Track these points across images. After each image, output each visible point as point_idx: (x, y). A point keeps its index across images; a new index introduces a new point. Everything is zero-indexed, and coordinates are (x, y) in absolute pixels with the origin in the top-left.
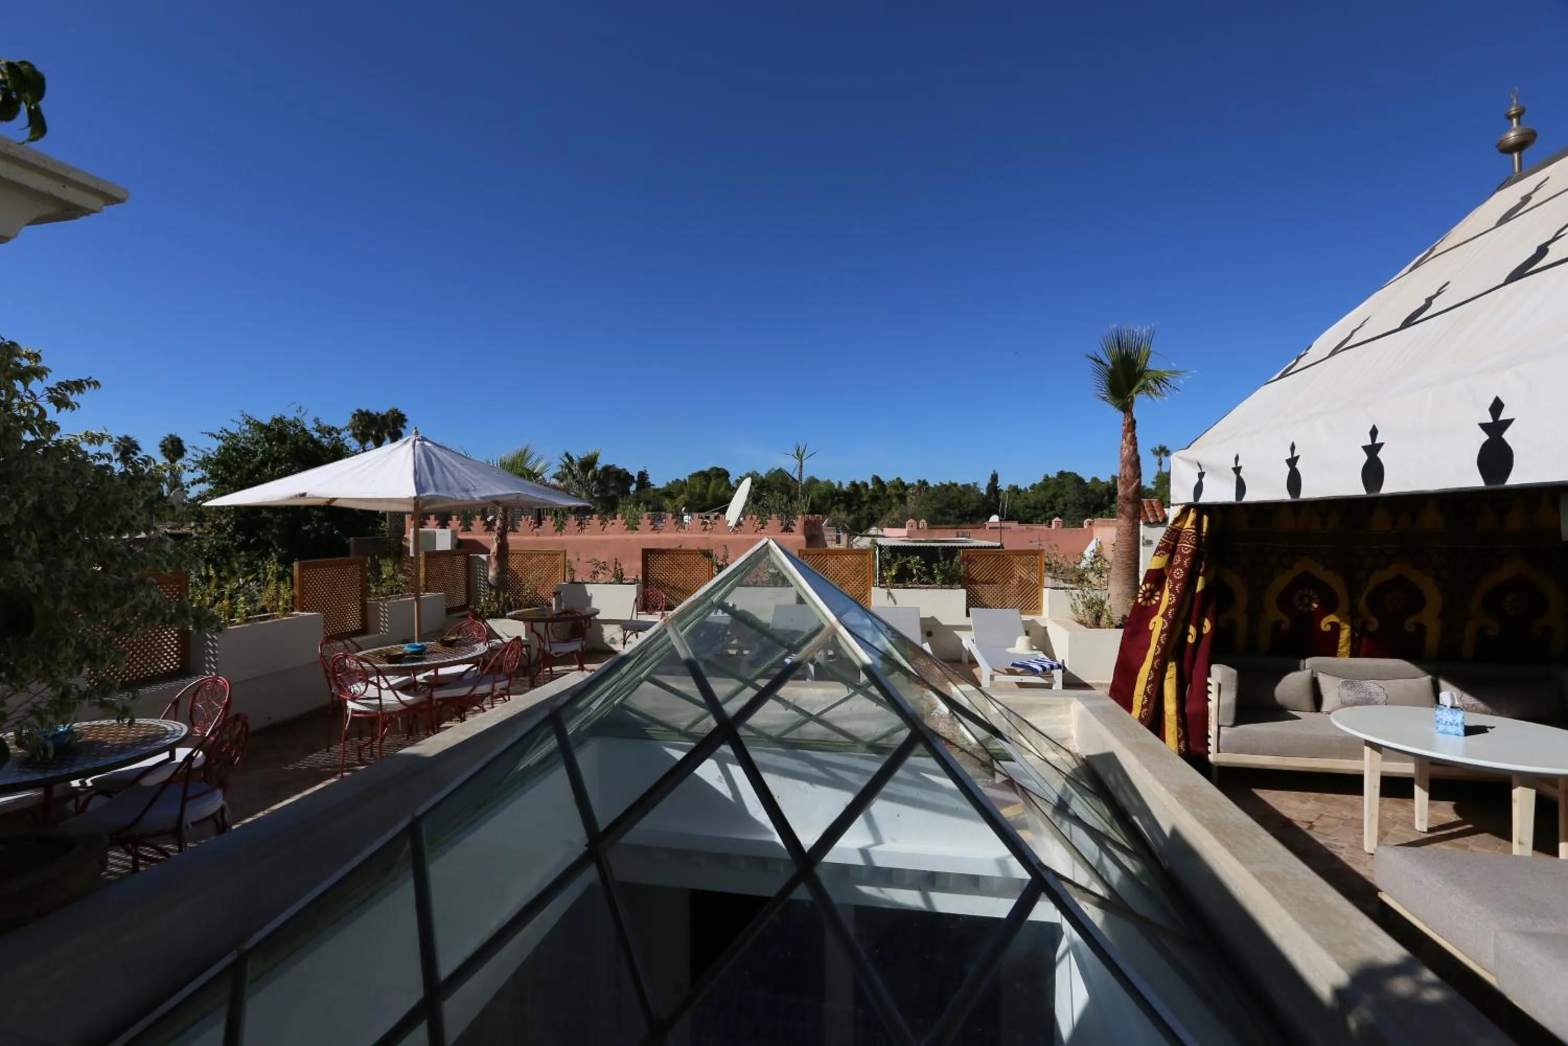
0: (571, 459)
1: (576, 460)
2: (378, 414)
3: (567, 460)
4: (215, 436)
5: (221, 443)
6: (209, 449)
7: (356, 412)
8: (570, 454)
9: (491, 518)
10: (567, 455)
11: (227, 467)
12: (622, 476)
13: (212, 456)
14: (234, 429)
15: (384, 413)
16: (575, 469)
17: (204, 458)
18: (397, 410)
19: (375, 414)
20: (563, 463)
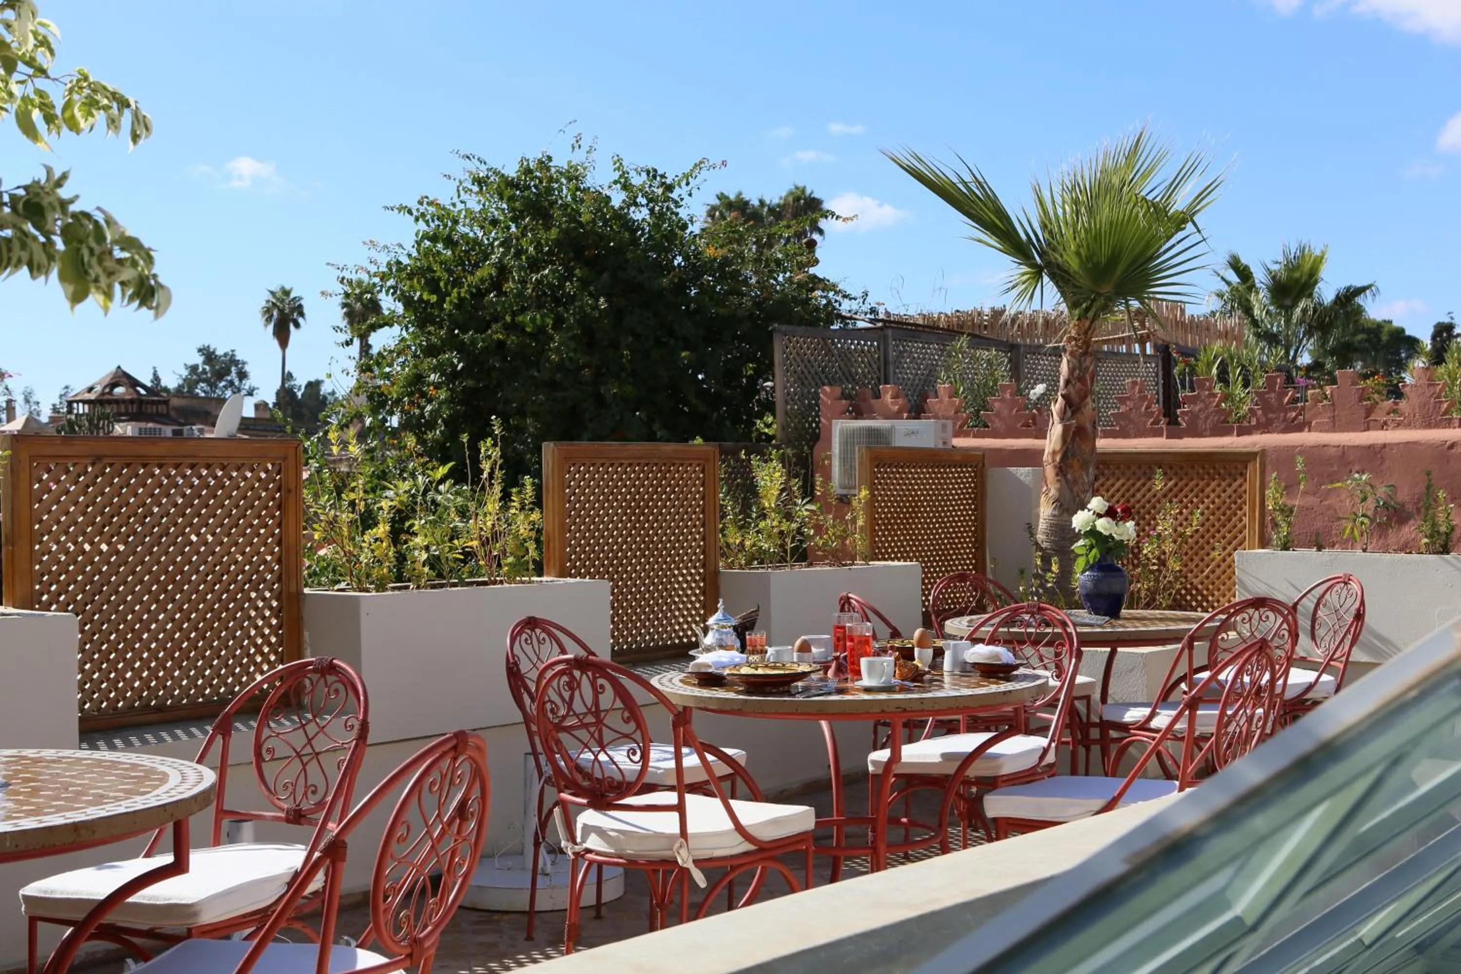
0: (1244, 273)
1: (1260, 277)
2: (762, 203)
3: (1234, 278)
4: (410, 212)
5: (422, 226)
6: (400, 246)
7: (717, 202)
8: (1244, 260)
9: (1040, 388)
10: (1236, 265)
11: (433, 285)
12: (1384, 338)
13: (405, 261)
14: (445, 195)
15: (776, 201)
16: (1260, 301)
17: (389, 265)
18: (803, 190)
19: (756, 203)
20: (1225, 288)
